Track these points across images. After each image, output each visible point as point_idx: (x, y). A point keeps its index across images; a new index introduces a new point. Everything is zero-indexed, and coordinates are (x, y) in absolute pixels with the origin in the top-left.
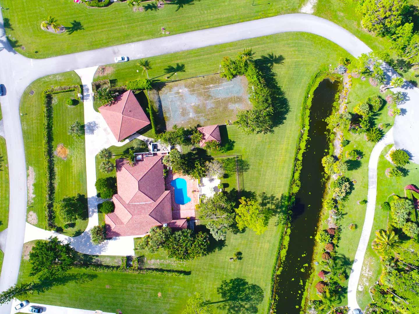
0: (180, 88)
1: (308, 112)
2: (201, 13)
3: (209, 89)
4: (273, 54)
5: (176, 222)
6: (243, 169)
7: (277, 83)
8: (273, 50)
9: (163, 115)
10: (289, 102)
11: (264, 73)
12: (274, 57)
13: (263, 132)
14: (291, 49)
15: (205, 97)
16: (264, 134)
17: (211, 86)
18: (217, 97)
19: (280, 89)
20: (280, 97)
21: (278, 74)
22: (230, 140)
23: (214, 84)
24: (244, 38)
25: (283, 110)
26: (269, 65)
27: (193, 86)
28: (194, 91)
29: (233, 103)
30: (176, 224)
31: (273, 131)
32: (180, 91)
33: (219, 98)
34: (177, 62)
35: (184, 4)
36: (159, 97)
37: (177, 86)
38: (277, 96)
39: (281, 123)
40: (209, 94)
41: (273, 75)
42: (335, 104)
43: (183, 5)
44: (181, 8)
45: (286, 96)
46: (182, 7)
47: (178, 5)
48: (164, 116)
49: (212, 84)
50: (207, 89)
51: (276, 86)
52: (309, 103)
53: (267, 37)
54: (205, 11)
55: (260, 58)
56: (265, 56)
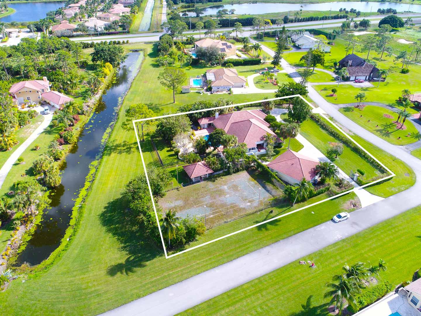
0: (250, 206)
1: (72, 222)
2: (267, 305)
3: (213, 213)
4: (127, 274)
5: (209, 121)
7: (118, 239)
8: (126, 281)
9: (257, 182)
11: (139, 245)
12: (124, 271)
14: (93, 289)
15: (216, 205)
17: (212, 216)
18: (201, 207)
19: (114, 234)
20: (112, 226)
21: (116, 251)
23: (208, 218)
24: (179, 285)
25: (109, 214)
26: (132, 258)
27: (235, 211)
28: (231, 207)
29: (178, 206)
30: (208, 120)
32: (249, 204)
33: (197, 207)
34: (270, 232)
35: (302, 312)
36: (271, 195)
37: (255, 207)
38: (117, 226)
39: (111, 203)
40: (212, 208)
41: (124, 248)
42: (29, 238)
43: (303, 310)
44: (305, 304)
45: (104, 229)
46: (303, 306)
47: (311, 307)
48: (255, 181)
49: (211, 218)
50: (215, 212)
51: (119, 236)
52: (69, 232)
53: (139, 297)
54: (261, 311)
55: (148, 263)
56: (139, 268)
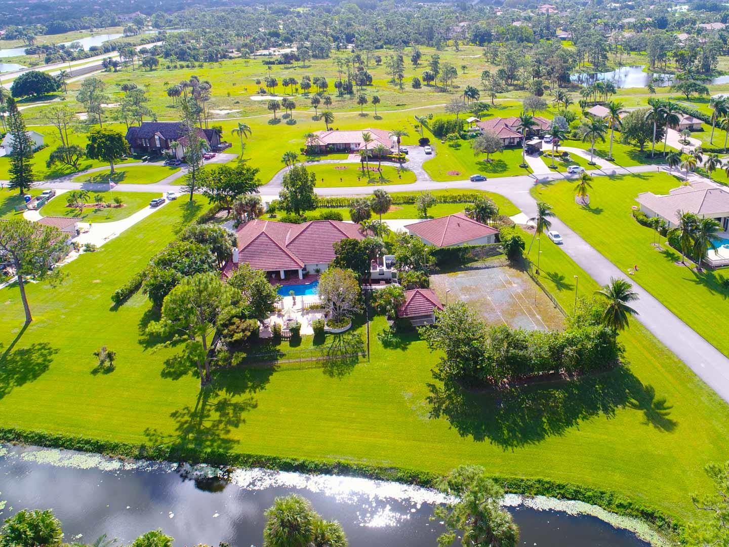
0: (520, 285)
3: (530, 314)
6: (332, 367)
7: (585, 418)
10: (533, 445)
13: (432, 395)
15: (509, 310)
16: (428, 398)
17: (538, 317)
19: (569, 424)
20: (546, 426)
22: (409, 344)
25: (506, 432)
27: (530, 297)
28: (518, 298)
31: (438, 416)
32: (515, 285)
37: (524, 281)
39: (464, 431)
40: (517, 315)
41: (608, 410)
45: (551, 439)
51: (575, 416)
